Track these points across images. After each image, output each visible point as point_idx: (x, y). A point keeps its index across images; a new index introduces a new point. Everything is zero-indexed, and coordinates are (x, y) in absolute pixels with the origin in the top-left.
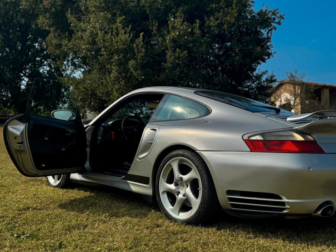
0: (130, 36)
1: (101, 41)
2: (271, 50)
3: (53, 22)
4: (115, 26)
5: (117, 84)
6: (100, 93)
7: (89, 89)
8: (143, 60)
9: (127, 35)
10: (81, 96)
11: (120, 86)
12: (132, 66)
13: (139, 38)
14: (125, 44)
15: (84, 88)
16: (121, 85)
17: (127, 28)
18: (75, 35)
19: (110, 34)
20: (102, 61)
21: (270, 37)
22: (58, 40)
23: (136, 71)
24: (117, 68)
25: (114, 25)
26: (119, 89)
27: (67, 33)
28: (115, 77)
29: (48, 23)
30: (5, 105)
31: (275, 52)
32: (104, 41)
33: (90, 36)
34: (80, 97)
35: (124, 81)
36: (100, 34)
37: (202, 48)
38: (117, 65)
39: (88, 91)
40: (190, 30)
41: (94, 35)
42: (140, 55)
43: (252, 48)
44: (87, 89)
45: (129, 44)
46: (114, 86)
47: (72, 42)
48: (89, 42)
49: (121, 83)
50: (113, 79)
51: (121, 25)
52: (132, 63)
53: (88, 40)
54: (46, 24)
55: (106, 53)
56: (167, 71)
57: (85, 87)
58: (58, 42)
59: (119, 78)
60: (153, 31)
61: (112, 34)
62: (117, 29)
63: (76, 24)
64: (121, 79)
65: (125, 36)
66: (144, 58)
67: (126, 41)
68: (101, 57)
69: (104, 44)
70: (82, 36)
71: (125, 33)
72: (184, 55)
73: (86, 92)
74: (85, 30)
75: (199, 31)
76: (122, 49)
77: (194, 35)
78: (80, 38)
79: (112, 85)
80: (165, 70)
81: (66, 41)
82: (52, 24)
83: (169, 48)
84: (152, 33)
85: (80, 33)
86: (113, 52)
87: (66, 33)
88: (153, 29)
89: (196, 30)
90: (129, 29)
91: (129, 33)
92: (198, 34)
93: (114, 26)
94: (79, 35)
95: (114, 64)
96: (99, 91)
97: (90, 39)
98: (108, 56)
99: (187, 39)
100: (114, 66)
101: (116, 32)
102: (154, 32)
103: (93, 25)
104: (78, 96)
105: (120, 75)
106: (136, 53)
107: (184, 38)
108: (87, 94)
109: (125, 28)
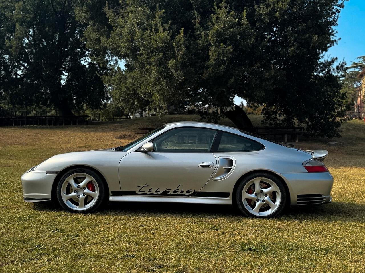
0: (169, 33)
1: (140, 40)
2: (336, 36)
3: (90, 15)
4: (155, 22)
5: (158, 85)
6: (142, 93)
7: (131, 89)
8: (184, 59)
9: (167, 32)
10: (122, 96)
11: (161, 87)
12: (172, 66)
13: (179, 35)
14: (164, 41)
15: (125, 87)
16: (162, 85)
17: (166, 25)
18: (114, 31)
19: (149, 31)
20: (142, 60)
21: (337, 20)
22: (97, 34)
23: (176, 72)
24: (156, 68)
25: (153, 21)
26: (160, 90)
27: (106, 27)
28: (156, 78)
29: (85, 17)
30: (45, 104)
31: (340, 39)
32: (142, 39)
33: (129, 34)
34: (121, 98)
35: (165, 81)
36: (138, 32)
37: (250, 40)
38: (156, 65)
39: (130, 91)
40: (237, 20)
41: (132, 33)
42: (180, 53)
43: (309, 37)
44: (129, 89)
45: (170, 41)
46: (154, 88)
47: (111, 39)
48: (128, 39)
49: (162, 83)
50: (152, 80)
51: (160, 20)
52: (171, 63)
53: (127, 38)
54: (83, 18)
55: (145, 53)
56: (210, 69)
57: (127, 87)
58: (97, 37)
59: (159, 78)
60: (195, 25)
61: (151, 31)
62: (156, 25)
63: (114, 19)
64: (162, 79)
65: (164, 33)
66: (185, 57)
67: (166, 38)
68: (141, 57)
69: (143, 43)
70: (121, 32)
71: (164, 30)
72: (229, 50)
73: (128, 92)
74: (124, 27)
75: (247, 21)
76: (162, 47)
77: (242, 26)
78: (118, 34)
79: (152, 86)
80: (209, 68)
81: (105, 39)
82: (90, 18)
83: (212, 43)
84: (195, 26)
85: (118, 29)
86: (153, 50)
87: (104, 28)
88: (196, 22)
89: (244, 20)
90: (169, 26)
91: (169, 30)
92: (246, 25)
93: (153, 23)
94: (118, 32)
95: (153, 64)
96: (141, 92)
97: (129, 37)
98: (148, 55)
99: (232, 32)
100: (153, 66)
101: (155, 29)
102: (197, 25)
103: (131, 22)
104: (120, 97)
105: (160, 76)
106: (176, 52)
107: (230, 31)
108: (129, 94)
109: (164, 25)
